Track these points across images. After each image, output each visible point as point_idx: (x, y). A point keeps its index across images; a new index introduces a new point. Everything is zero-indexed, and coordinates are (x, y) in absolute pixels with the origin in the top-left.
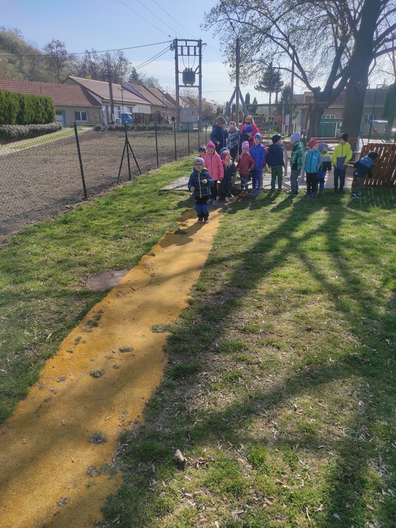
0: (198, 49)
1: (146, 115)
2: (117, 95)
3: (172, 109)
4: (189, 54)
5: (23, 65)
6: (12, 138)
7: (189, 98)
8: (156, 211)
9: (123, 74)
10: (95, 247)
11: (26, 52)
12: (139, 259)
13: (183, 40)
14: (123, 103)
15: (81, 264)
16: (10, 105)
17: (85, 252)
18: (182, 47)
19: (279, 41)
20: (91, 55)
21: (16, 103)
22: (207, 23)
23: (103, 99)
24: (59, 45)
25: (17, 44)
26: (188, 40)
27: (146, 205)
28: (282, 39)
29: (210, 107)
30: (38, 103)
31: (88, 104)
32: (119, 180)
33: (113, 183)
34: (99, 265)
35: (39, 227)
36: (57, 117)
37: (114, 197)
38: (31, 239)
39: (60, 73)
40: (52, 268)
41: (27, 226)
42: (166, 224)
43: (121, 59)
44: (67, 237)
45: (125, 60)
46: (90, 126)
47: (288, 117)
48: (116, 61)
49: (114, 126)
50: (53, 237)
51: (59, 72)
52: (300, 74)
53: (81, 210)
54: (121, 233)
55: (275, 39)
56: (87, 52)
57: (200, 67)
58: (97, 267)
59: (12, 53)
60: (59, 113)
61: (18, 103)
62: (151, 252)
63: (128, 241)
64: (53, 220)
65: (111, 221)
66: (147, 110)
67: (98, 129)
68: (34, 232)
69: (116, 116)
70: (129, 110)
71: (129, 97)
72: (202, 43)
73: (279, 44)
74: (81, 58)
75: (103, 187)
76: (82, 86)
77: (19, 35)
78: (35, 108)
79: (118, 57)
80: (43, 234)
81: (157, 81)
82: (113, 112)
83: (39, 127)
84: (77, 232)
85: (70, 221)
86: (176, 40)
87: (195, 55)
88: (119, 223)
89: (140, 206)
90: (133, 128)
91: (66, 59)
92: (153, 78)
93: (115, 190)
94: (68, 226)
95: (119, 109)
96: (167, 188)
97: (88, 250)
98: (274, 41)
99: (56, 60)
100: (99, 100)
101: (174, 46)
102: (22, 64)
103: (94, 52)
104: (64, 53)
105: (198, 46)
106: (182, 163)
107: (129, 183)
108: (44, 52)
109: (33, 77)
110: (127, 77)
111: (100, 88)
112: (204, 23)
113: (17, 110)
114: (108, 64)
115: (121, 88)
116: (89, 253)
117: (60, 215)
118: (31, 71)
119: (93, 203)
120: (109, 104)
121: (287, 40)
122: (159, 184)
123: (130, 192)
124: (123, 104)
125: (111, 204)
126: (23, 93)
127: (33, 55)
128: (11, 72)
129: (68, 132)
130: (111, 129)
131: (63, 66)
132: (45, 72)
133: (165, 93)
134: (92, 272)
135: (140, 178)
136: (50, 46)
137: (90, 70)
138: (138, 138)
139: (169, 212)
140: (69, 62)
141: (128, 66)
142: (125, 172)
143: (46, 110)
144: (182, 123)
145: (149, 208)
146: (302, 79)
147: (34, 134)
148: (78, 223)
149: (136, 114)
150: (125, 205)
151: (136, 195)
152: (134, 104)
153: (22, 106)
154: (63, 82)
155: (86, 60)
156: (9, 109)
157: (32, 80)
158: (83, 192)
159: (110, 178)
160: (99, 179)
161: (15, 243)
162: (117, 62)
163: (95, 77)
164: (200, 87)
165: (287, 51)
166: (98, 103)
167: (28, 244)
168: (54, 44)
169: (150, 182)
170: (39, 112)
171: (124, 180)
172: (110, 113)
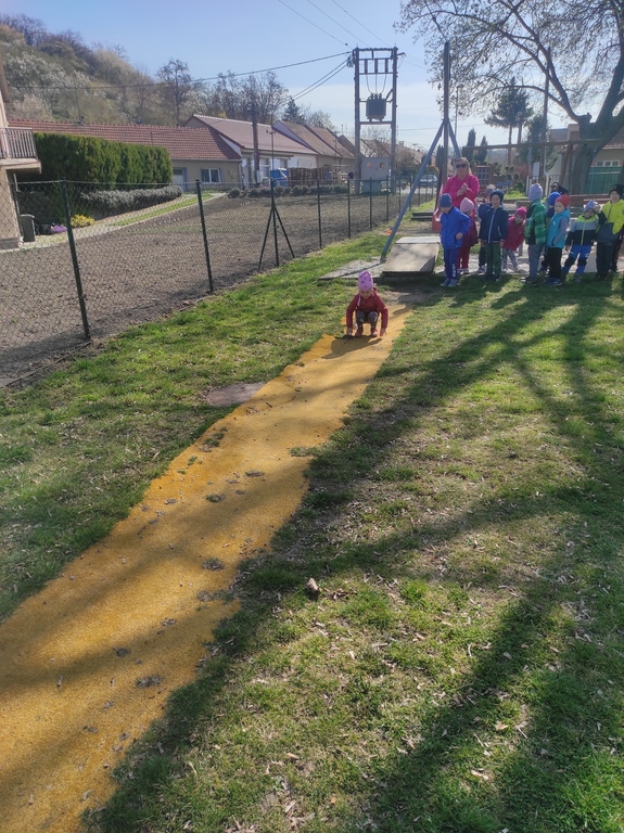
0: (391, 63)
1: (309, 170)
2: (265, 142)
3: (349, 161)
4: (376, 72)
5: (127, 100)
6: (110, 210)
7: (376, 141)
8: (311, 308)
9: (275, 108)
10: (222, 353)
11: (130, 81)
12: (281, 369)
13: (367, 50)
14: (274, 154)
15: (199, 374)
16: (108, 160)
17: (206, 360)
18: (366, 60)
19: (521, 42)
20: (227, 80)
21: (116, 158)
22: (404, 21)
23: (243, 147)
24: (180, 67)
25: (118, 69)
26: (376, 49)
27: (298, 300)
28: (527, 38)
29: (410, 154)
30: (147, 157)
31: (220, 156)
32: (260, 267)
33: (252, 271)
34: (225, 377)
35: (146, 329)
36: (174, 178)
37: (251, 290)
38: (135, 344)
39: (181, 111)
40: (162, 378)
41: (130, 327)
42: (324, 325)
43: (272, 85)
44: (182, 341)
45: (278, 86)
46: (224, 191)
47: (537, 166)
48: (265, 88)
49: (259, 190)
50: (164, 341)
51: (178, 109)
52: (557, 95)
53: (204, 306)
54: (259, 337)
55: (515, 39)
56: (221, 76)
57: (394, 90)
58: (223, 378)
59: (112, 83)
60: (178, 172)
61: (119, 158)
62: (300, 360)
63: (267, 346)
64: (165, 320)
65: (245, 321)
66: (310, 164)
67: (234, 195)
68: (140, 334)
69: (262, 175)
70: (283, 163)
71: (283, 143)
72: (398, 52)
73: (521, 46)
74: (211, 86)
75: (237, 277)
76: (211, 129)
77: (121, 55)
78: (143, 164)
79: (267, 82)
80: (150, 338)
81: (327, 116)
82: (257, 168)
83: (148, 193)
84: (197, 334)
85: (189, 321)
86: (357, 50)
87: (386, 72)
88: (256, 323)
89: (289, 301)
90: (287, 192)
91: (189, 88)
92: (321, 113)
93: (256, 281)
94: (186, 327)
95: (268, 163)
96: (331, 275)
97: (211, 357)
98: (515, 42)
99: (175, 92)
100: (237, 150)
101: (354, 59)
102: (125, 99)
103: (232, 75)
104: (187, 79)
105: (391, 58)
106: (358, 241)
107: (275, 270)
108: (157, 80)
109: (141, 118)
110: (281, 112)
111: (239, 132)
112: (400, 20)
113: (118, 168)
114: (251, 94)
115: (270, 130)
116: (211, 361)
117: (175, 313)
118: (137, 110)
119: (222, 298)
120: (252, 156)
121: (537, 40)
122: (320, 271)
123: (276, 283)
124: (273, 156)
125: (248, 299)
126: (128, 142)
127: (142, 86)
128: (110, 112)
129: (189, 201)
130: (254, 195)
131: (185, 100)
132: (159, 110)
133: (338, 135)
134: (215, 384)
135: (292, 263)
136: (166, 70)
137: (226, 105)
138: (294, 207)
139: (331, 309)
140: (193, 93)
141: (283, 96)
142: (270, 254)
143: (159, 167)
144: (364, 182)
145: (301, 303)
146: (560, 103)
147: (142, 203)
148: (200, 324)
149: (292, 170)
150: (268, 299)
151: (284, 286)
152: (291, 155)
153: (125, 162)
154: (184, 124)
155: (219, 89)
156: (107, 167)
157: (139, 123)
158: (208, 283)
159: (247, 264)
160: (232, 265)
161: (114, 349)
162: (266, 90)
163: (231, 114)
164: (393, 123)
165: (536, 58)
166: (236, 155)
167: (131, 349)
168: (172, 66)
169: (307, 269)
170: (148, 171)
171: (269, 267)
172: (253, 170)
